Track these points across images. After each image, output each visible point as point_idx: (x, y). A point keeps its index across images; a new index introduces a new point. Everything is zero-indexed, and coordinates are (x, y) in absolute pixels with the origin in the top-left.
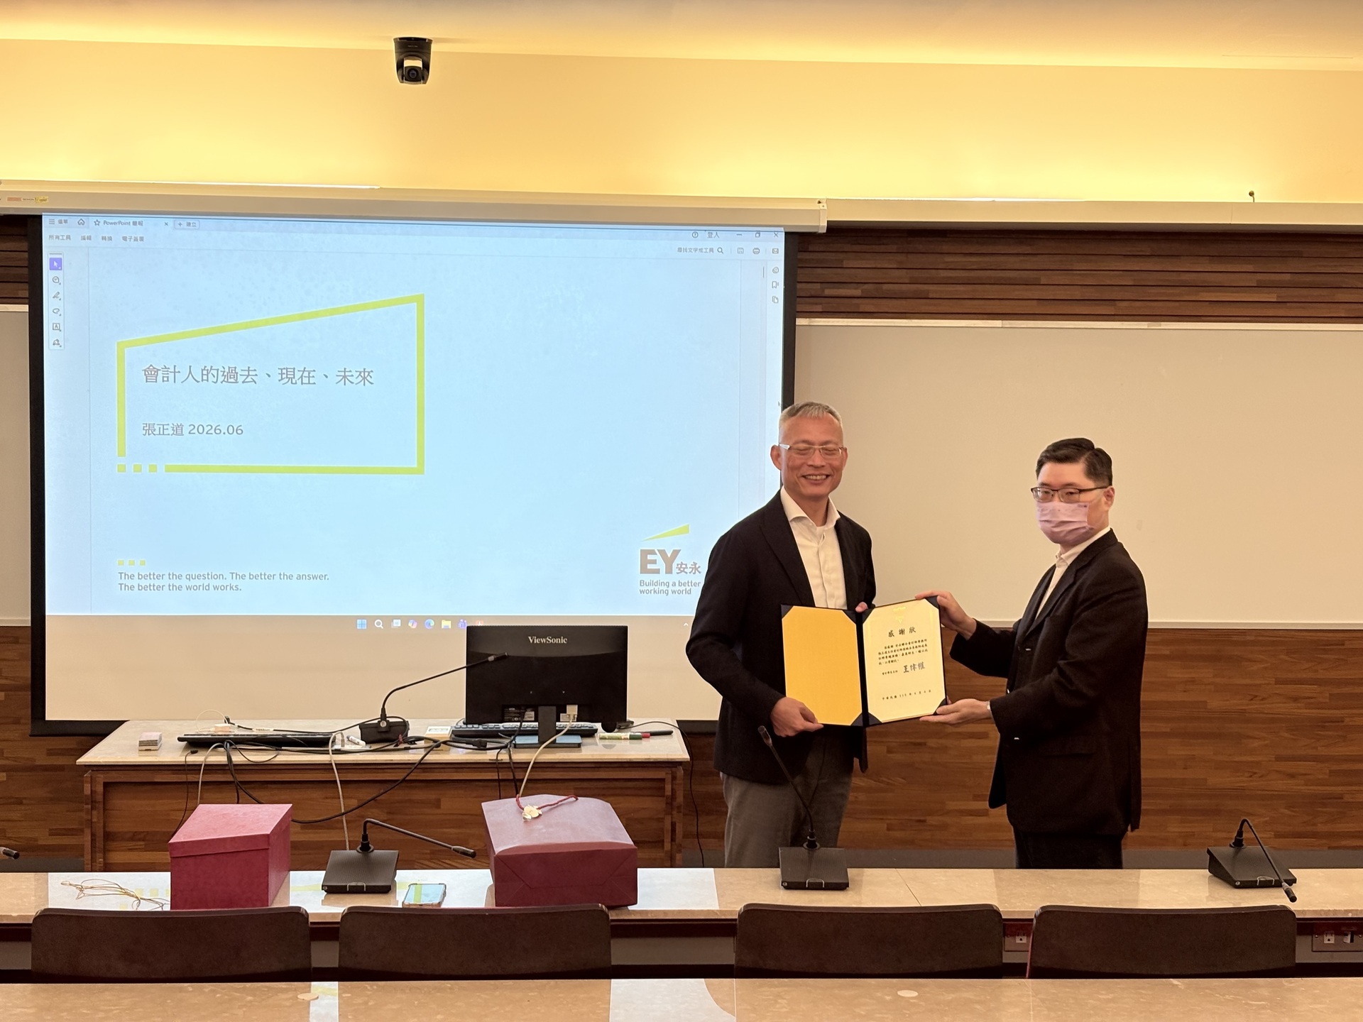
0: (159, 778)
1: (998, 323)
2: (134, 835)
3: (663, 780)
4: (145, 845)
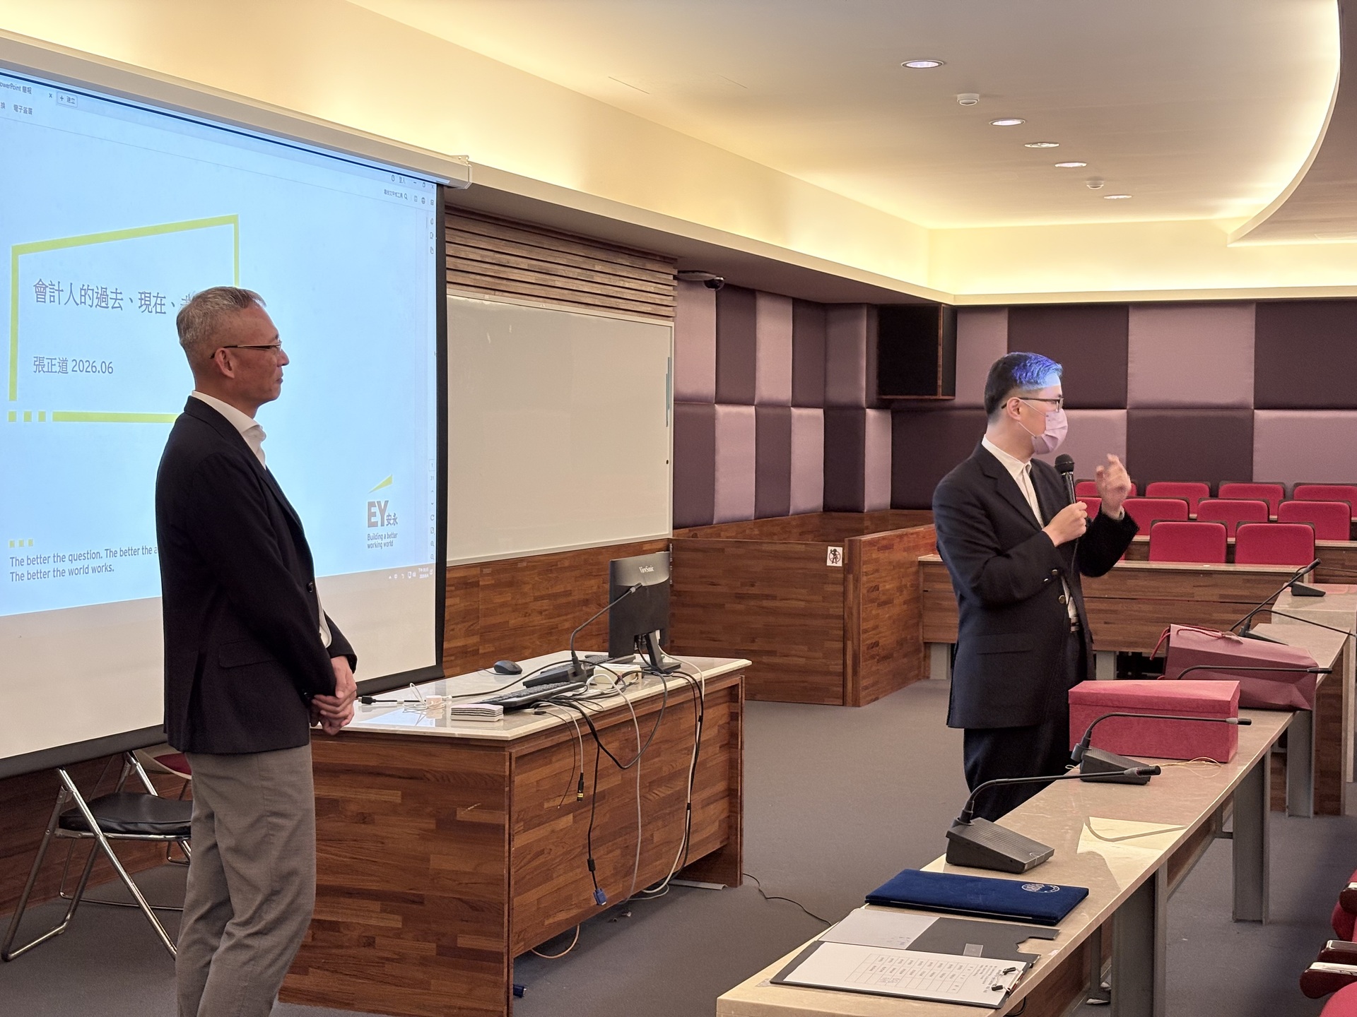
3: (735, 687)
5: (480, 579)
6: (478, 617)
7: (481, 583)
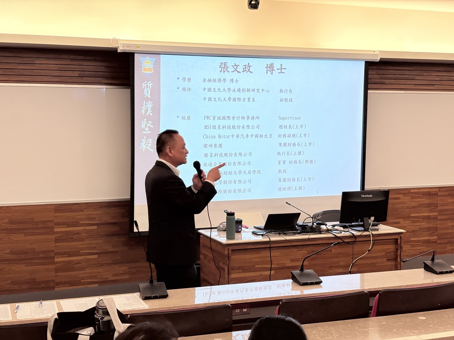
0: (249, 247)
1: (403, 92)
2: (239, 268)
3: (397, 239)
4: (242, 271)
5: (438, 193)
6: (438, 206)
7: (439, 194)
